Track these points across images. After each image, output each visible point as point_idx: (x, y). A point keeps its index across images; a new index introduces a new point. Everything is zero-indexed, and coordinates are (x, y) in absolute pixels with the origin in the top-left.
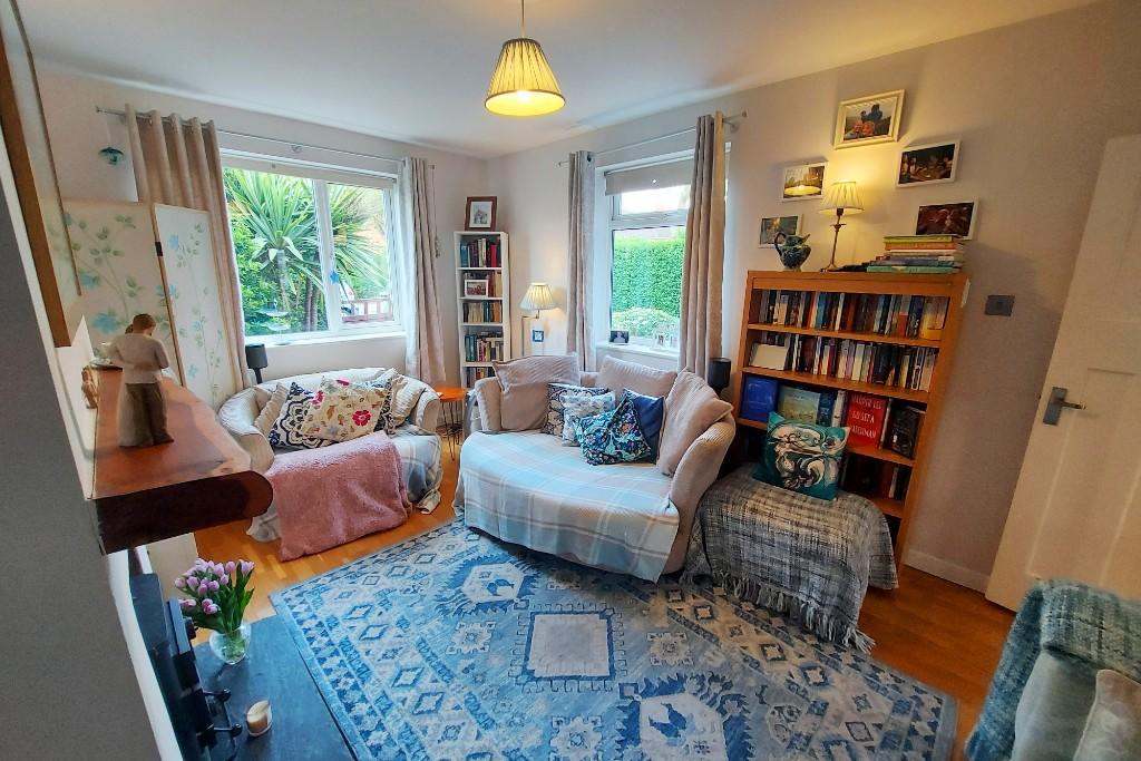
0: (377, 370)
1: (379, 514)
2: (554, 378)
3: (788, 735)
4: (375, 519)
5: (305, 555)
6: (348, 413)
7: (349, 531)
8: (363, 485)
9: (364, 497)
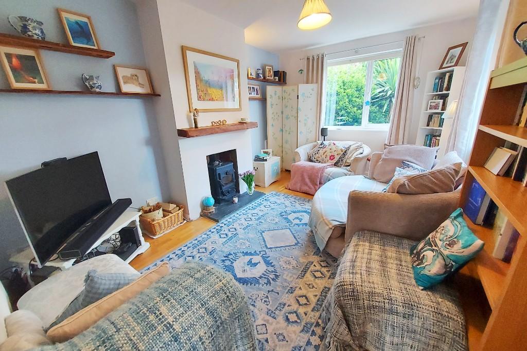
0: (355, 142)
1: (310, 188)
2: (409, 159)
3: (254, 298)
4: (308, 188)
5: (289, 189)
6: (329, 154)
7: (300, 189)
8: (308, 176)
9: (307, 180)
